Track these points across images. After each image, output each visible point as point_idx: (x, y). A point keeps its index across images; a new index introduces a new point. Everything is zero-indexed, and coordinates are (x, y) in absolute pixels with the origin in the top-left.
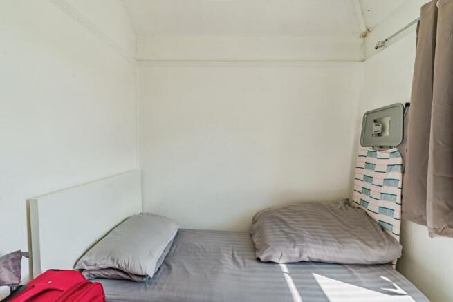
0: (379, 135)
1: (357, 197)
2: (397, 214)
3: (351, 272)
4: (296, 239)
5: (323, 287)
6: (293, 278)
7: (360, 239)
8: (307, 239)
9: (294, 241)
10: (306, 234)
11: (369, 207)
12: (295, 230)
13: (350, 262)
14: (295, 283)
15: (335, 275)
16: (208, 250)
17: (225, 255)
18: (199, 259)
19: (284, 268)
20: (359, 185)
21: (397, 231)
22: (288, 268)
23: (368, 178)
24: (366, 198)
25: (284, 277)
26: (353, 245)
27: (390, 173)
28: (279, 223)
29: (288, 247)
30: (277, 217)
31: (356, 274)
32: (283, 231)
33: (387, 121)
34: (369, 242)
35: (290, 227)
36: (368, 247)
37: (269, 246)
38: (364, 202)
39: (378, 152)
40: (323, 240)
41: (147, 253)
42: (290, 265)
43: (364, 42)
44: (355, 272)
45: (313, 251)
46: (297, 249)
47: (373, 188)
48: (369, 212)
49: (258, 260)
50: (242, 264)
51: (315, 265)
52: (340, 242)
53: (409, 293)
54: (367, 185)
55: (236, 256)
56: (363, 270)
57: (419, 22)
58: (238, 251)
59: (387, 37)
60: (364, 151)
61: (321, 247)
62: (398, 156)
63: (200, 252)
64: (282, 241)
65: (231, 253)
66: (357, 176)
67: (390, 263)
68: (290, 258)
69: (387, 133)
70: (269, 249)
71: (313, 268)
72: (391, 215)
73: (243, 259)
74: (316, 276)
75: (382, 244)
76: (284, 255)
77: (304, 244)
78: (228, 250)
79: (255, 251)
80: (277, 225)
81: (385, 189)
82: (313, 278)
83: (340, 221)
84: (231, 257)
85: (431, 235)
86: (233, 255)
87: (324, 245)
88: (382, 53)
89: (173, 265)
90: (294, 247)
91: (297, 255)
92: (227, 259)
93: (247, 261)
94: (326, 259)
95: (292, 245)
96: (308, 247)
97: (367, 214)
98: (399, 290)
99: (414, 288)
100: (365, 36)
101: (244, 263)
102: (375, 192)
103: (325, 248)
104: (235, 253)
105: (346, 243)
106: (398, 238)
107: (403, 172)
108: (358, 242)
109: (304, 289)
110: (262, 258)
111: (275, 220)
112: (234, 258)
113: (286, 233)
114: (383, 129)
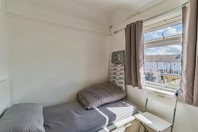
0: (117, 60)
1: (112, 80)
2: (124, 83)
3: (116, 104)
4: (99, 98)
5: (111, 111)
6: (101, 111)
7: (116, 93)
8: (102, 97)
9: (98, 99)
10: (101, 95)
11: (116, 82)
12: (97, 95)
13: (115, 101)
14: (103, 113)
15: (112, 106)
16: (63, 113)
17: (72, 112)
18: (61, 118)
19: (97, 109)
20: (112, 76)
21: (124, 88)
22: (98, 109)
23: (115, 73)
24: (115, 80)
25: (98, 112)
26: (115, 95)
27: (122, 71)
28: (91, 93)
29: (97, 101)
30: (89, 92)
31: (117, 104)
32: (93, 96)
33: (119, 56)
34: (119, 93)
35: (95, 94)
36: (119, 95)
37: (90, 103)
38: (114, 81)
39: (117, 65)
40: (107, 96)
41: (37, 122)
42: (99, 108)
43: (110, 30)
44: (117, 103)
45: (105, 100)
46: (100, 101)
47: (117, 76)
48: (116, 84)
49: (87, 109)
50: (82, 113)
51: (106, 105)
52: (111, 95)
53: (130, 104)
54: (115, 76)
55: (77, 111)
56: (118, 102)
57: (126, 29)
58: (77, 109)
59: (117, 30)
60: (113, 65)
61: (106, 98)
62: (123, 66)
63: (60, 115)
64: (94, 100)
65: (74, 110)
66: (111, 73)
67: (123, 98)
68: (98, 105)
69: (119, 59)
70: (91, 104)
71: (105, 106)
72: (123, 84)
73: (81, 111)
74: (107, 108)
75: (121, 93)
76: (96, 104)
77: (102, 99)
78: (72, 110)
79: (84, 107)
80: (90, 94)
81: (120, 76)
82: (107, 109)
83: (109, 88)
84: (75, 112)
85: (133, 87)
86: (75, 111)
87: (107, 97)
88: (116, 35)
89: (49, 125)
90: (99, 101)
91: (100, 103)
92: (74, 113)
93: (82, 111)
94: (108, 102)
95: (98, 100)
96: (103, 99)
97: (115, 85)
98: (128, 105)
99: (130, 103)
100: (110, 28)
101: (82, 112)
102: (117, 77)
103: (108, 98)
104: (76, 110)
105: (113, 95)
106: (124, 90)
107: (125, 71)
108: (116, 94)
109: (106, 113)
110: (89, 108)
111: (89, 93)
112: (77, 112)
113: (95, 97)
114: (118, 58)
